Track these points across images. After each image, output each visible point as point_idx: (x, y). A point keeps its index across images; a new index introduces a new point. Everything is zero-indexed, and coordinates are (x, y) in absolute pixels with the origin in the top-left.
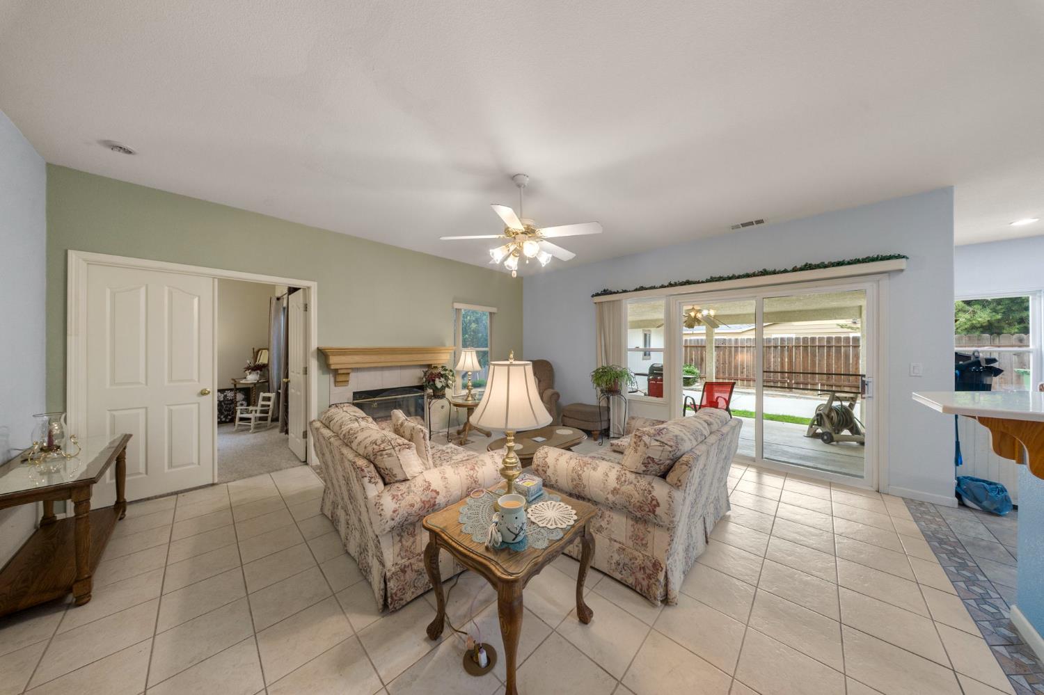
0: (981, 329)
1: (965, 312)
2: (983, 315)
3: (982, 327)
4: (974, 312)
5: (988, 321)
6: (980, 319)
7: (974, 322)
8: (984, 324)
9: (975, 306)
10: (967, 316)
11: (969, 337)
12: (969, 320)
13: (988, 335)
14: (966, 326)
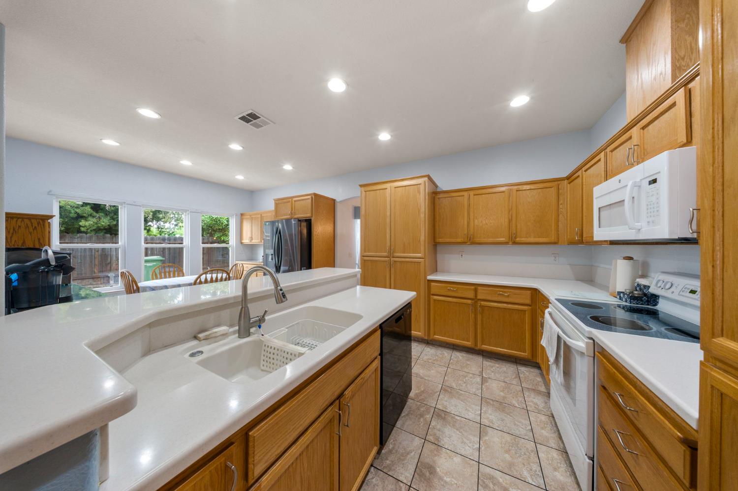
0: (105, 231)
1: (94, 217)
2: (105, 220)
3: (105, 229)
4: (100, 218)
5: (109, 225)
6: (103, 223)
7: (99, 225)
8: (106, 227)
9: (100, 214)
10: (95, 220)
11: (97, 236)
12: (97, 224)
13: (109, 235)
14: (94, 228)
